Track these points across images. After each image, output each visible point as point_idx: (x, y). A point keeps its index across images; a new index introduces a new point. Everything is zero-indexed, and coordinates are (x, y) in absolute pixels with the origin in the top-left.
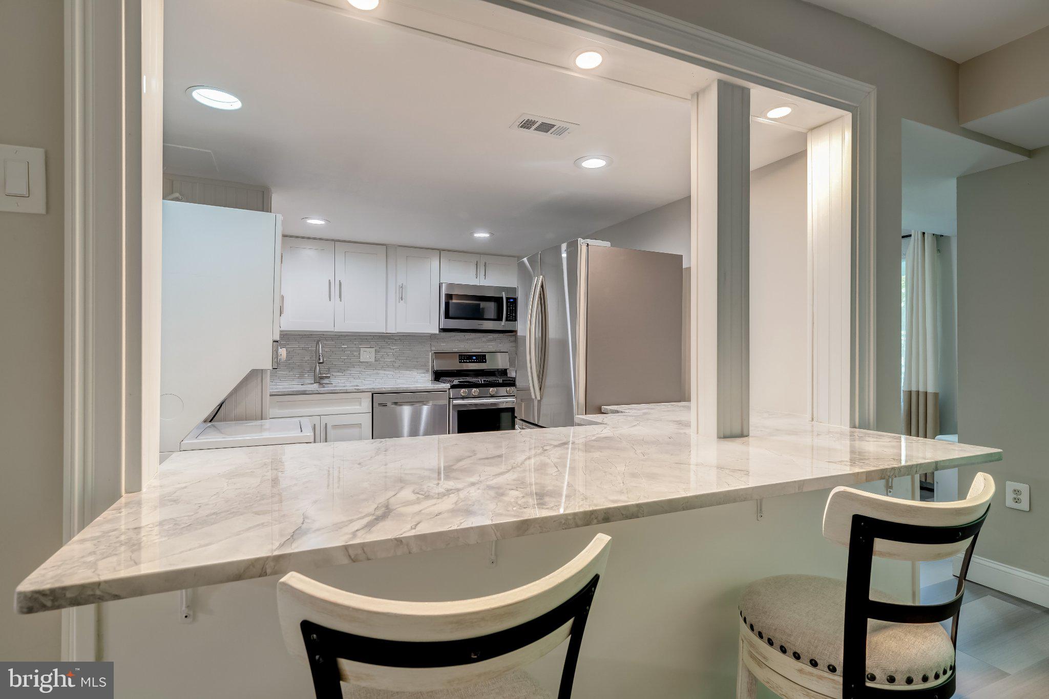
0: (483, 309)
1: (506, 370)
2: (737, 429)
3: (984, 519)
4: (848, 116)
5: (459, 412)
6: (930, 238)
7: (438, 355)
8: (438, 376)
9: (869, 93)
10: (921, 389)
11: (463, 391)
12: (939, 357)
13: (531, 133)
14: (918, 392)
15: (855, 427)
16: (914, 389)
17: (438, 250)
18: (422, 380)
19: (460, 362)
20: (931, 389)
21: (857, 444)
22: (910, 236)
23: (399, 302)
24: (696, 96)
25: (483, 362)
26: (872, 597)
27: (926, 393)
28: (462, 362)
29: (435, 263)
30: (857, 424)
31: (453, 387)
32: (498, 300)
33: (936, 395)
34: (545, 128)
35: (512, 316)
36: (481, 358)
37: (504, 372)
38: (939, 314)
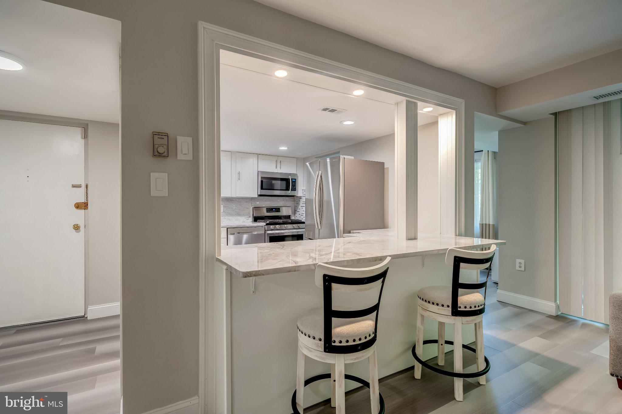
0: (274, 184)
1: (290, 216)
2: (413, 237)
3: (493, 257)
4: (455, 111)
5: (270, 237)
6: (491, 153)
7: (256, 208)
8: (256, 219)
9: (462, 103)
10: (487, 223)
11: (272, 227)
12: (495, 208)
13: (326, 113)
14: (486, 224)
15: (457, 236)
16: (484, 223)
17: (257, 154)
18: (248, 222)
19: (267, 212)
20: (491, 223)
21: (458, 241)
22: (483, 151)
23: (238, 181)
24: (397, 104)
25: (278, 212)
26: (460, 282)
27: (489, 225)
28: (269, 212)
29: (255, 161)
30: (458, 235)
31: (267, 224)
32: (287, 180)
33: (493, 225)
34: (333, 111)
35: (294, 189)
36: (278, 210)
37: (289, 217)
38: (495, 187)
